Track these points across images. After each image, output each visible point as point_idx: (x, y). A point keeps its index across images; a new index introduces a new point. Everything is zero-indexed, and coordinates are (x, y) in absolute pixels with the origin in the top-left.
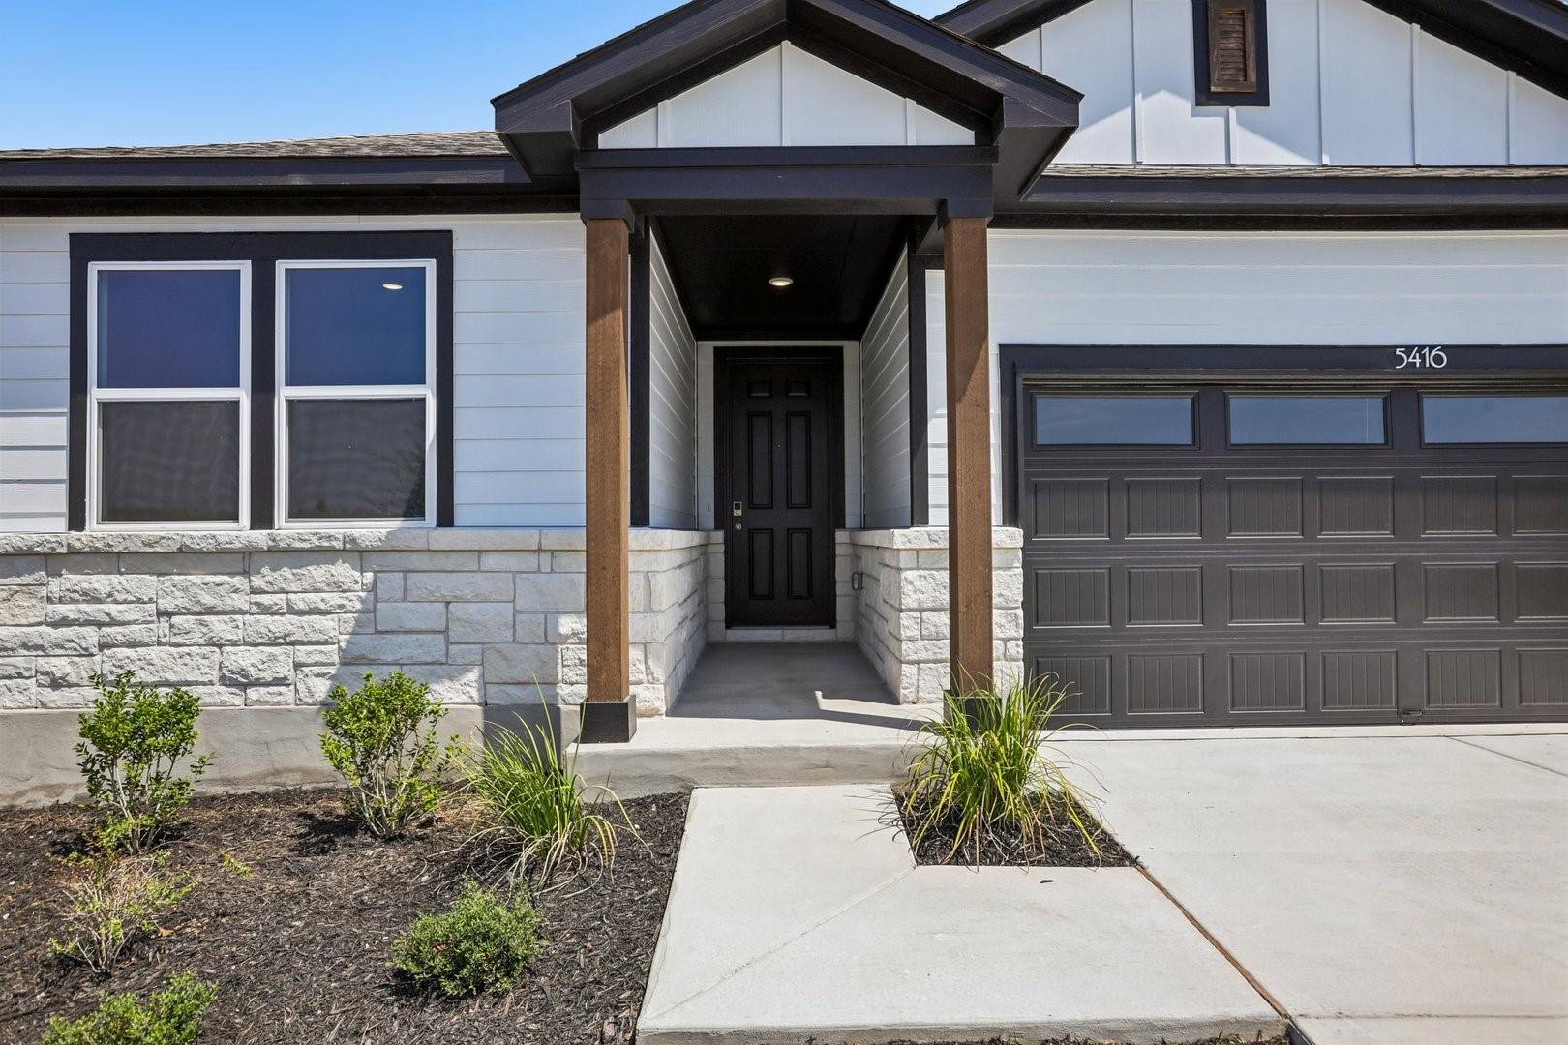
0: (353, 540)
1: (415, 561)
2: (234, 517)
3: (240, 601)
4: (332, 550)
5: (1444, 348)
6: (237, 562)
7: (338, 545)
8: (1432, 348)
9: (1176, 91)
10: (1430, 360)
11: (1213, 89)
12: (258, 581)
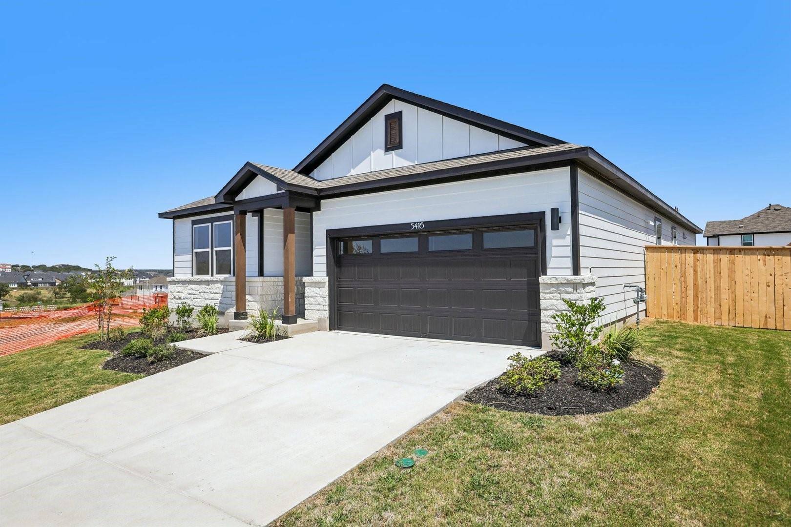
0: (220, 279)
1: (227, 283)
2: (209, 274)
3: (208, 291)
4: (217, 281)
5: (424, 222)
6: (207, 283)
7: (218, 280)
8: (420, 222)
9: (380, 148)
10: (419, 226)
11: (388, 147)
12: (210, 287)
